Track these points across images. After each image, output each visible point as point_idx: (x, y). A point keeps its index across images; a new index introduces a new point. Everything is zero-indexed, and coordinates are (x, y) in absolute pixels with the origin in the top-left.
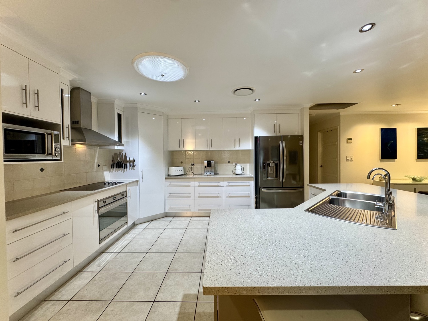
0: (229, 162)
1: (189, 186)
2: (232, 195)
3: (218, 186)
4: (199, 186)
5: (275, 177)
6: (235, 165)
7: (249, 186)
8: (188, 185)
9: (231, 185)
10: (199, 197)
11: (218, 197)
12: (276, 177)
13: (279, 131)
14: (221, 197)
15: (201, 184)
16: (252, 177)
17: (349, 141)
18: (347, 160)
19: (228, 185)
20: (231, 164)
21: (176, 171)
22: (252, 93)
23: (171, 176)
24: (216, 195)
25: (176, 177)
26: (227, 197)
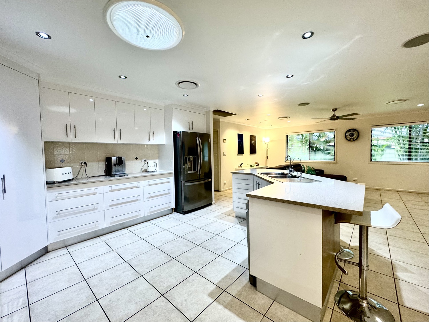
0: (137, 158)
1: (95, 194)
2: (152, 195)
3: (136, 187)
4: (110, 191)
5: (192, 170)
6: (144, 161)
7: (169, 182)
8: (93, 192)
9: (151, 184)
10: (110, 206)
11: (136, 200)
12: (194, 170)
13: (192, 128)
14: (140, 200)
15: (113, 188)
16: (172, 173)
17: (225, 141)
18: (224, 155)
19: (148, 184)
20: (140, 161)
21: (63, 174)
22: (196, 87)
23: (55, 183)
24: (135, 199)
25: (63, 184)
26: (147, 198)
